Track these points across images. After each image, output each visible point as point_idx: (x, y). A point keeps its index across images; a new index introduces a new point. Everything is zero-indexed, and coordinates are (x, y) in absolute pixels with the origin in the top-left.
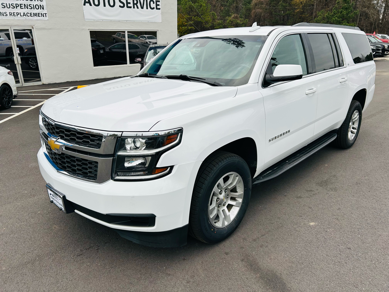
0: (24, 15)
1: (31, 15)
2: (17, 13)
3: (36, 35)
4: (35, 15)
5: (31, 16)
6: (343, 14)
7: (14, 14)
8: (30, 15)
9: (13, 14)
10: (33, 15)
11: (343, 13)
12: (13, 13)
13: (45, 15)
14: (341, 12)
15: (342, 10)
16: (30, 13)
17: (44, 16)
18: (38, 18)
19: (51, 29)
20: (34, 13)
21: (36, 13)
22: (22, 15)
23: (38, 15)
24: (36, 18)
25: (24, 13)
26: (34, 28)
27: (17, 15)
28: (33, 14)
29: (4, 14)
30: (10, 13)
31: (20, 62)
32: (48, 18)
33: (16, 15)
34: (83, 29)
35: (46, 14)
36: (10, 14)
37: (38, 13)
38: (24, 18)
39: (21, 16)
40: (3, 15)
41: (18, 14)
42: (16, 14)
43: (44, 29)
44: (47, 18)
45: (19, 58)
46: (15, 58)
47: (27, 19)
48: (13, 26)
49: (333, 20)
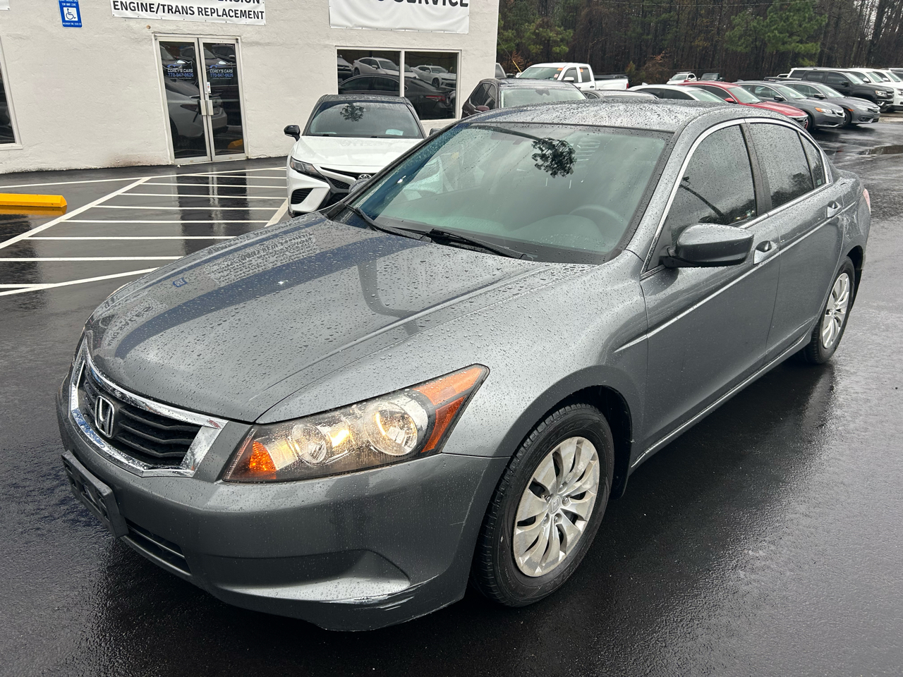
0: (224, 13)
1: (236, 14)
2: (211, 9)
3: (241, 55)
4: (244, 14)
5: (236, 17)
6: (791, 23)
7: (206, 12)
8: (233, 14)
9: (203, 12)
10: (239, 15)
11: (791, 20)
12: (205, 9)
13: (260, 14)
14: (787, 19)
15: (787, 13)
16: (235, 10)
17: (258, 18)
18: (248, 21)
19: (268, 44)
20: (241, 11)
21: (245, 11)
22: (220, 13)
23: (249, 14)
24: (244, 20)
25: (224, 10)
26: (239, 41)
27: (212, 13)
28: (239, 12)
29: (189, 12)
30: (198, 8)
31: (211, 113)
32: (265, 22)
33: (209, 13)
34: (326, 46)
35: (262, 12)
36: (199, 12)
37: (249, 11)
38: (224, 20)
39: (218, 16)
40: (187, 14)
41: (213, 11)
42: (209, 10)
43: (257, 44)
44: (263, 22)
45: (210, 103)
46: (202, 102)
47: (228, 22)
48: (201, 36)
49: (769, 36)
